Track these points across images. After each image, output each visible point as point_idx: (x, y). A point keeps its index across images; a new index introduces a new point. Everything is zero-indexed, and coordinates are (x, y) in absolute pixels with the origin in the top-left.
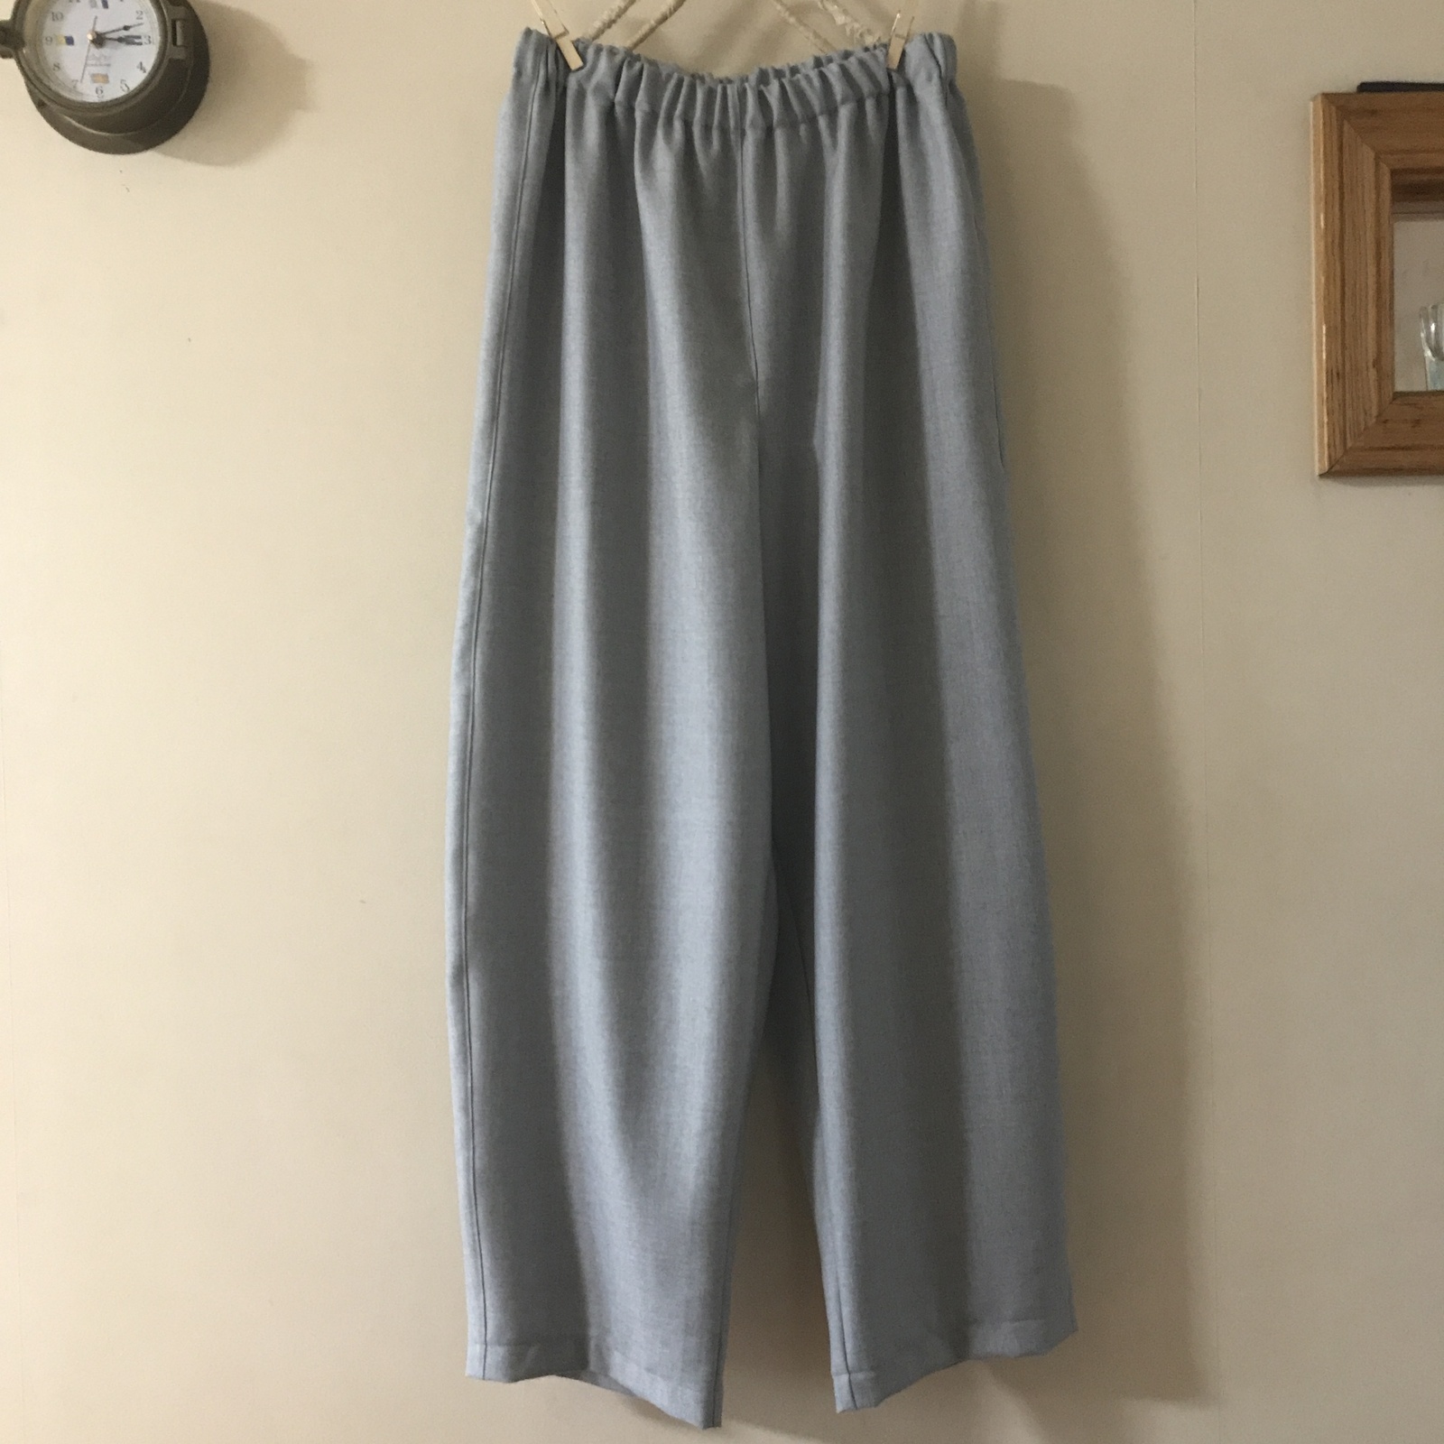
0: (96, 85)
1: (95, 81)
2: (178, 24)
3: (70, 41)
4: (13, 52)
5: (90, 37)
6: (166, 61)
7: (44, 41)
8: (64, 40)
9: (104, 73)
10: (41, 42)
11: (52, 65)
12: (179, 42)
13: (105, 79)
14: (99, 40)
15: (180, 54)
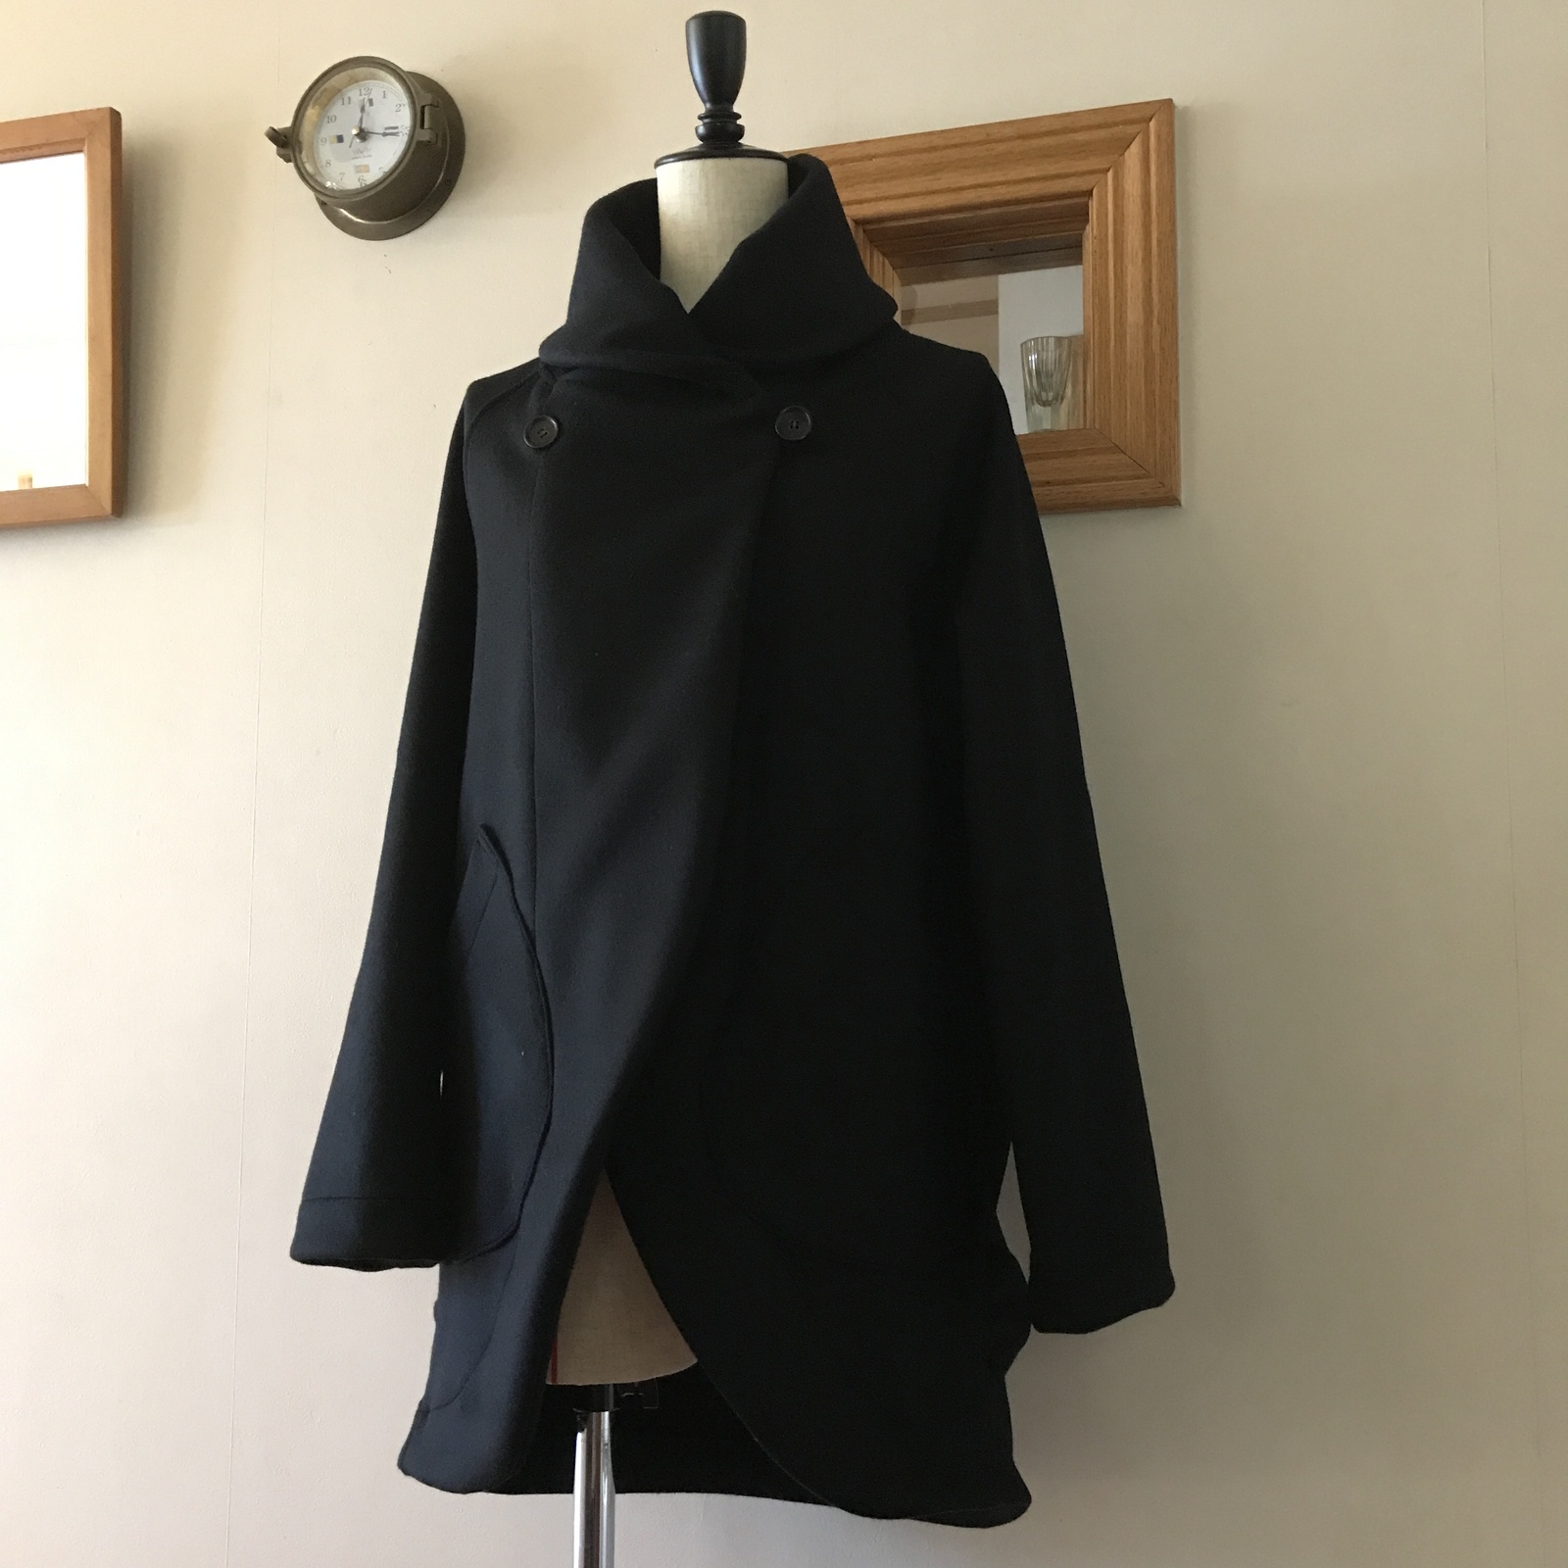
0: (360, 174)
1: (358, 172)
2: (426, 109)
3: (340, 139)
4: (292, 158)
5: (355, 132)
6: (413, 145)
7: (320, 142)
8: (336, 140)
9: (366, 163)
10: (317, 142)
11: (324, 163)
12: (426, 125)
13: (367, 169)
14: (363, 135)
15: (425, 135)
